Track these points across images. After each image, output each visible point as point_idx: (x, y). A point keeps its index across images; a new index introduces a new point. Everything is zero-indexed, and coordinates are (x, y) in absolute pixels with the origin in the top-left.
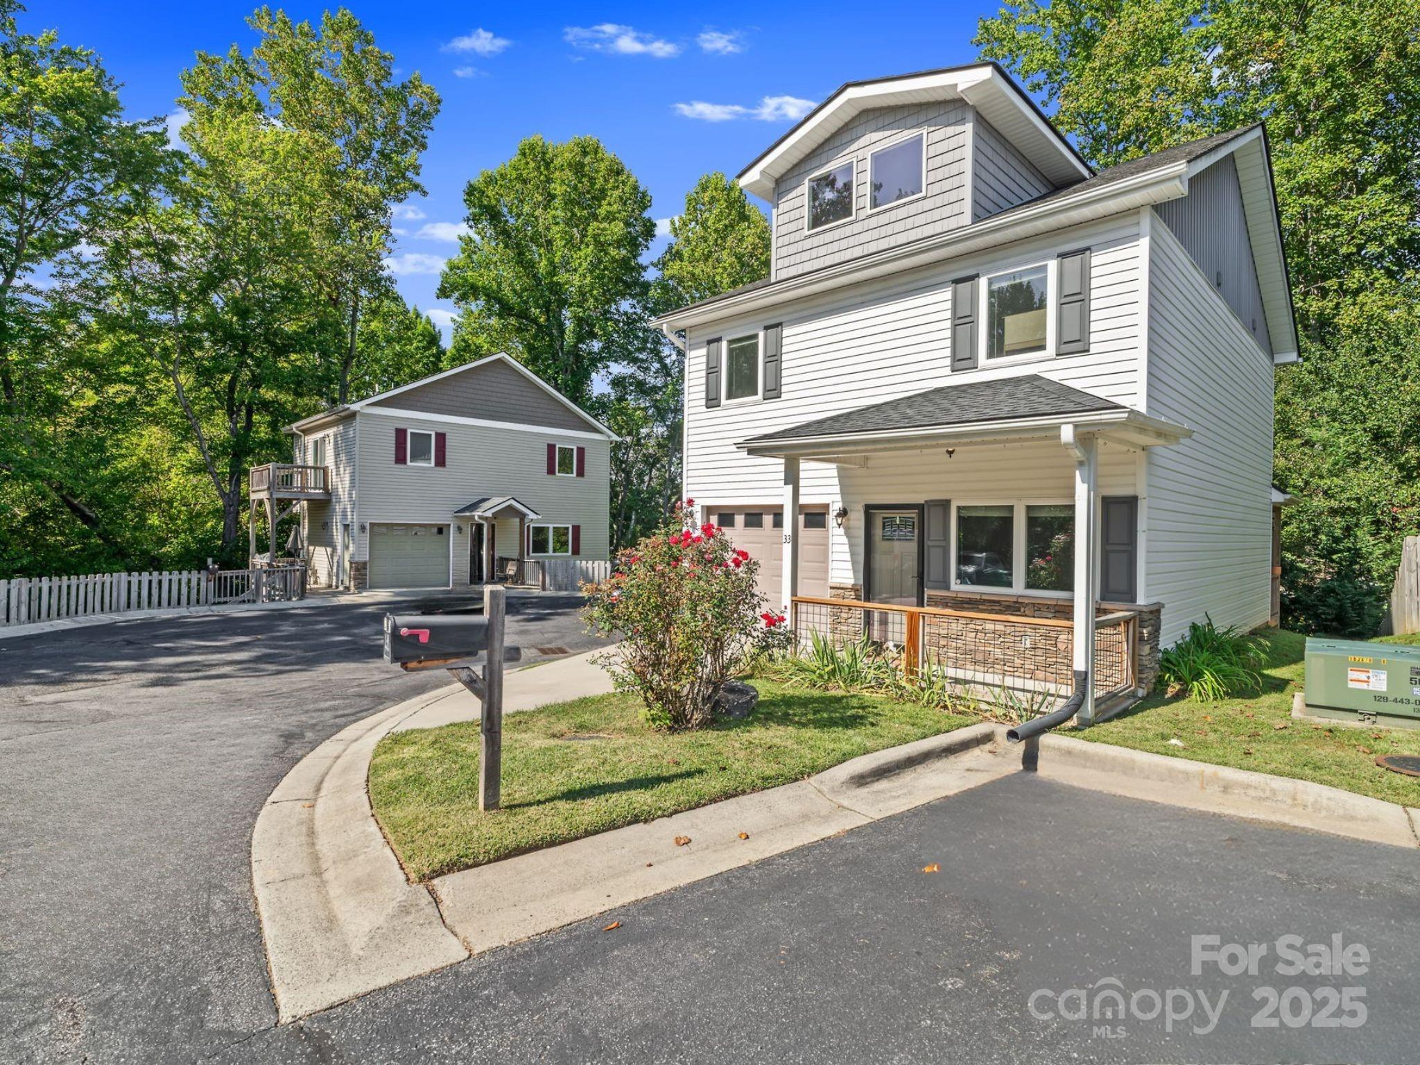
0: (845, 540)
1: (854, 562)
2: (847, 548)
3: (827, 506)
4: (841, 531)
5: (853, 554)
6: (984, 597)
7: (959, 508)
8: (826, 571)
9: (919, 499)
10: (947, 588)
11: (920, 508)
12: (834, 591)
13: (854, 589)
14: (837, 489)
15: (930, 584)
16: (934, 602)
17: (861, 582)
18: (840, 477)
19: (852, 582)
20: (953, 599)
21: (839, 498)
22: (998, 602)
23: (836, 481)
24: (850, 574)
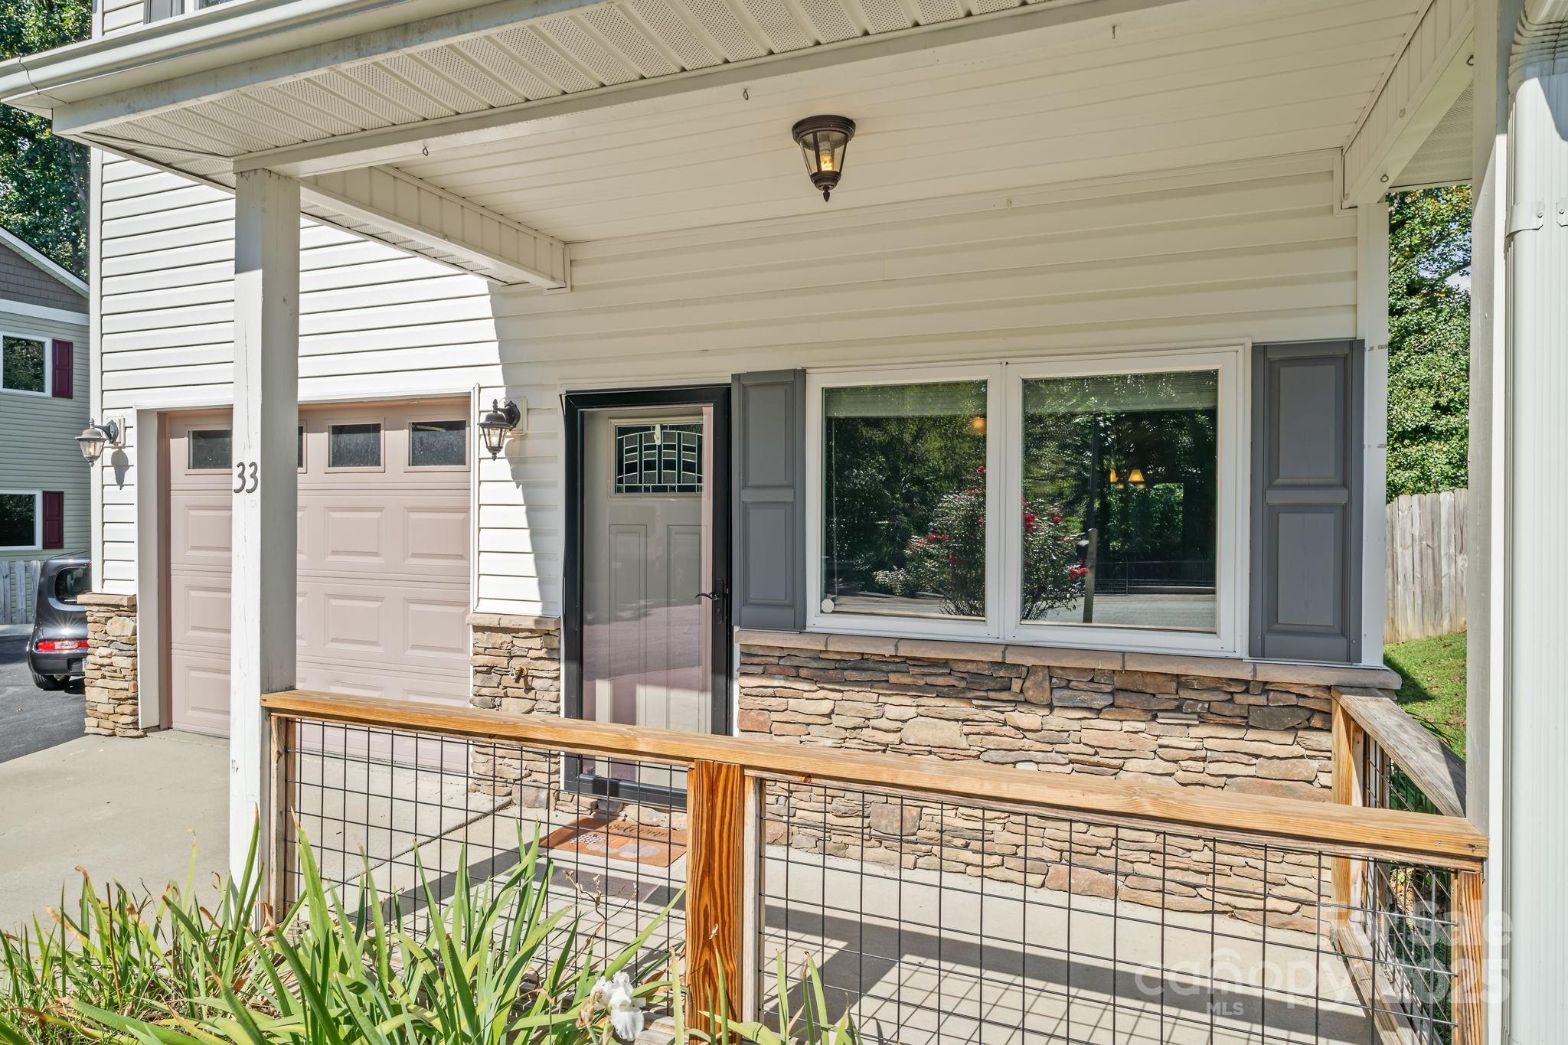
0: (516, 494)
1: (539, 554)
2: (519, 516)
3: (463, 401)
4: (502, 467)
5: (536, 532)
6: (905, 651)
7: (831, 395)
8: (463, 580)
9: (717, 371)
10: (799, 625)
11: (720, 396)
12: (485, 638)
13: (539, 630)
14: (491, 352)
15: (747, 612)
16: (763, 664)
17: (558, 611)
18: (498, 317)
19: (536, 610)
20: (816, 656)
21: (496, 375)
22: (946, 663)
23: (488, 329)
24: (531, 588)
